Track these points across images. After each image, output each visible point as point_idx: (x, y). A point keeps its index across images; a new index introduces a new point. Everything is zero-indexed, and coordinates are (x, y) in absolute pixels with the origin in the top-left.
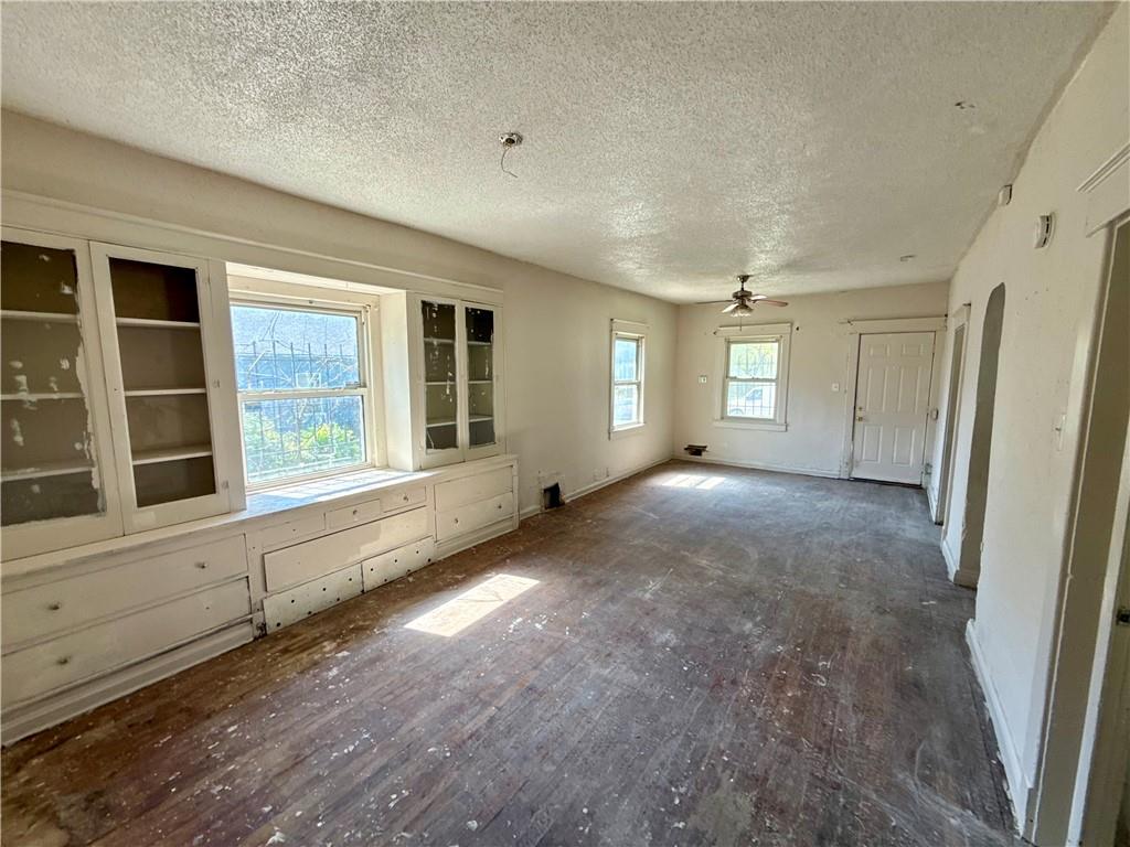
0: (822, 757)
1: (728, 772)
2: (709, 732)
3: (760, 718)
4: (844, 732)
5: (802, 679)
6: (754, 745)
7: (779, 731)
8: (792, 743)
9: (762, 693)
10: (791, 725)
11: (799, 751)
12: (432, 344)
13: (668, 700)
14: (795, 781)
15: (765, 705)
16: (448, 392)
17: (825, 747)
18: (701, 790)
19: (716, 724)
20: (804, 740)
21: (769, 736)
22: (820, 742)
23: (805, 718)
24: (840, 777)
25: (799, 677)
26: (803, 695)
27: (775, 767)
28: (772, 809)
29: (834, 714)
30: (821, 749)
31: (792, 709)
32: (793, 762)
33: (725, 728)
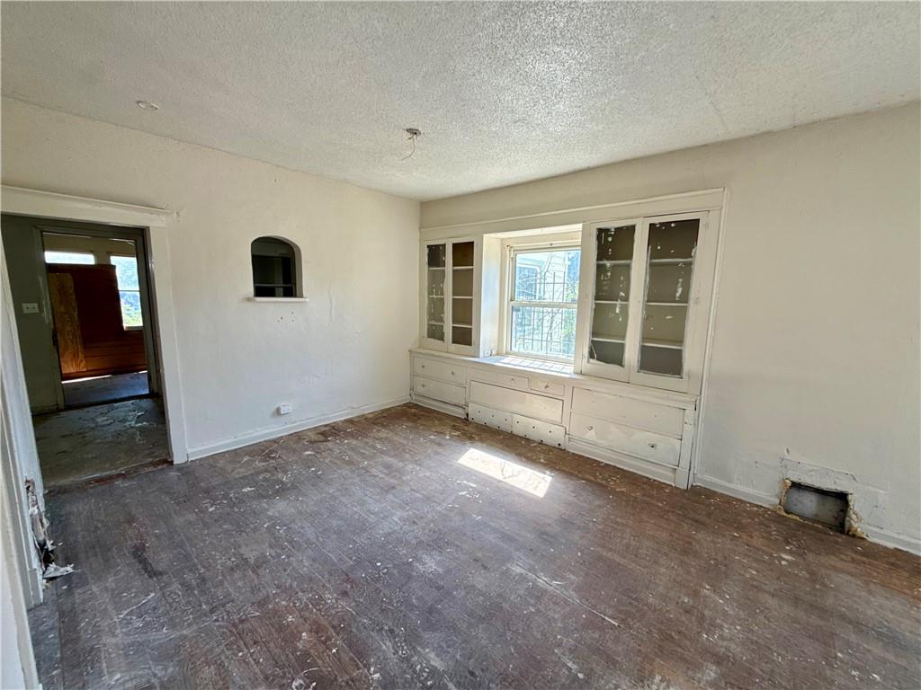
0: (235, 617)
1: (274, 554)
2: (308, 556)
3: (297, 593)
4: (236, 655)
5: (314, 664)
6: (279, 577)
7: (277, 600)
8: (261, 604)
9: (320, 610)
10: (275, 612)
11: (253, 603)
12: (604, 265)
13: (350, 543)
14: (239, 587)
15: (307, 605)
16: (618, 311)
17: (241, 626)
18: (275, 538)
19: (311, 562)
20: (258, 614)
21: (279, 591)
22: (247, 625)
23: (273, 630)
24: (215, 618)
25: (320, 662)
26: (296, 649)
27: (256, 581)
28: (237, 566)
29: (257, 663)
30: (242, 621)
31: (289, 626)
32: (249, 594)
33: (304, 566)
